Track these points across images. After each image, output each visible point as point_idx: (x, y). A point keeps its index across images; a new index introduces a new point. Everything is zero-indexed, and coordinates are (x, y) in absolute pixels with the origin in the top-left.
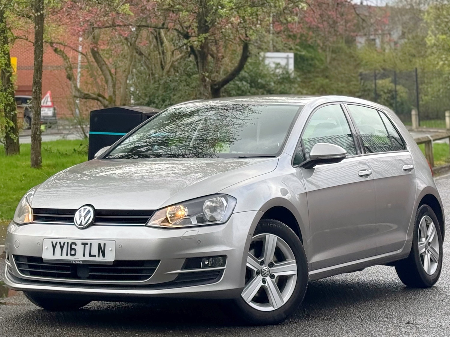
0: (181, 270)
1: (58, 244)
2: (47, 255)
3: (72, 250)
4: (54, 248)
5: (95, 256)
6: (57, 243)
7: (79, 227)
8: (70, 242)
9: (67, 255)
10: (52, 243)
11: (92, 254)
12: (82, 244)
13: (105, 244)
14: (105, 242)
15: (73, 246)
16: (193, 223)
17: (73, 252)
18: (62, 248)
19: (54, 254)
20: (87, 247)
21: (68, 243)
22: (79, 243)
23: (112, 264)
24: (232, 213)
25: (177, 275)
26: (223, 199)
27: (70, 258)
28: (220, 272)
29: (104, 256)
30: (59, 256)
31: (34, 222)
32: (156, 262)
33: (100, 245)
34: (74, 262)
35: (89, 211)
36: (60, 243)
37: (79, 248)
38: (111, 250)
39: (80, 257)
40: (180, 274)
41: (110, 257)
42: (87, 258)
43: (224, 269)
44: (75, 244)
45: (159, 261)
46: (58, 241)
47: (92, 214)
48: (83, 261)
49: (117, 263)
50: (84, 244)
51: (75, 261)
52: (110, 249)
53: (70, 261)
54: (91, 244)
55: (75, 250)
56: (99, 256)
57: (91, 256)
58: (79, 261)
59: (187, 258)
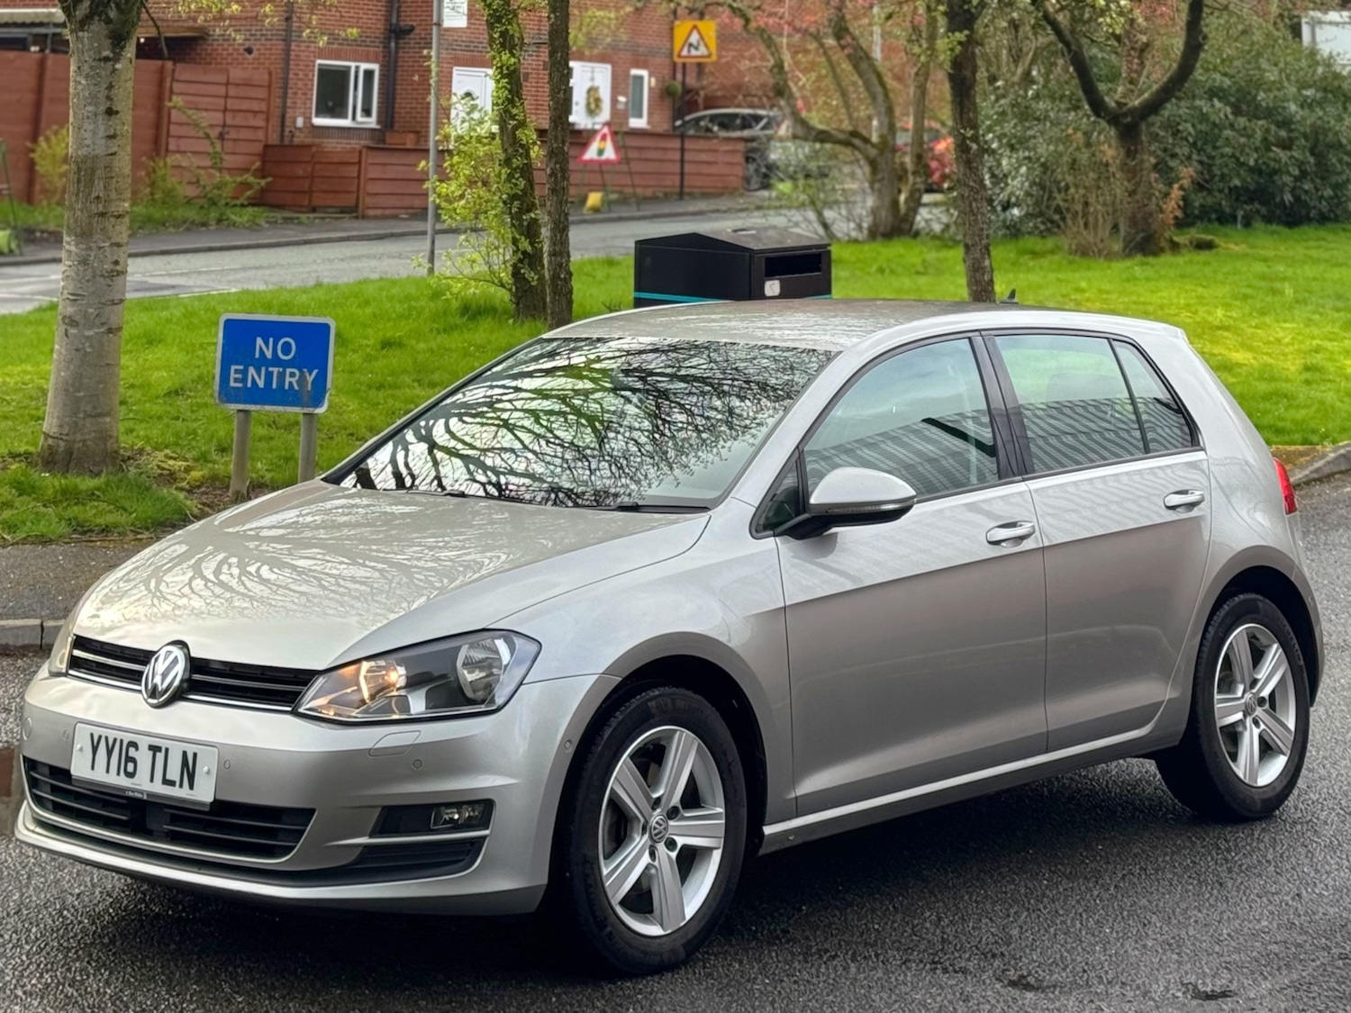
0: (371, 837)
1: (103, 741)
2: (80, 768)
3: (128, 763)
4: (95, 749)
5: (172, 783)
6: (100, 737)
7: (151, 701)
8: (127, 737)
9: (118, 774)
10: (92, 735)
11: (168, 777)
12: (150, 747)
13: (195, 755)
14: (195, 748)
15: (132, 752)
16: (412, 711)
17: (130, 767)
18: (110, 753)
19: (93, 768)
20: (160, 756)
22: (143, 746)
23: (207, 809)
24: (521, 684)
25: (360, 850)
26: (501, 645)
27: (123, 781)
28: (474, 846)
29: (191, 787)
30: (103, 774)
31: (71, 672)
32: (305, 814)
33: (185, 754)
34: (131, 794)
35: (175, 661)
36: (107, 738)
37: (144, 757)
38: (208, 772)
39: (144, 783)
40: (366, 847)
41: (204, 792)
42: (158, 788)
43: (484, 838)
44: (136, 746)
45: (311, 812)
46: (103, 732)
47: (180, 668)
48: (150, 794)
49: (219, 806)
50: (155, 749)
51: (133, 790)
52: (206, 769)
53: (124, 789)
54: (167, 750)
55: (134, 760)
56: (181, 786)
57: (166, 782)
58: (141, 792)
59: (384, 808)
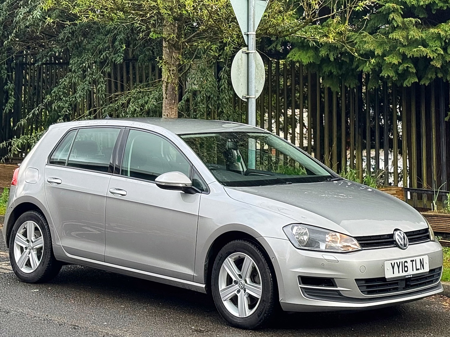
1: (396, 264)
2: (389, 275)
3: (405, 267)
4: (393, 268)
5: (419, 269)
6: (394, 263)
8: (403, 260)
9: (403, 272)
10: (391, 263)
11: (417, 268)
12: (411, 261)
13: (423, 259)
14: (422, 257)
15: (406, 264)
17: (406, 269)
18: (399, 267)
19: (393, 273)
20: (414, 263)
21: (402, 262)
22: (409, 260)
23: (428, 273)
27: (405, 274)
29: (424, 268)
30: (398, 274)
31: (363, 248)
33: (420, 260)
37: (409, 264)
39: (411, 272)
42: (415, 272)
44: (406, 262)
46: (395, 261)
48: (413, 275)
49: (431, 271)
51: (408, 276)
52: (426, 262)
53: (405, 276)
54: (416, 260)
55: (407, 267)
56: (421, 269)
57: (417, 270)
58: (410, 275)
